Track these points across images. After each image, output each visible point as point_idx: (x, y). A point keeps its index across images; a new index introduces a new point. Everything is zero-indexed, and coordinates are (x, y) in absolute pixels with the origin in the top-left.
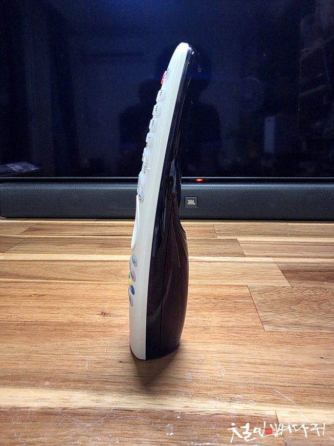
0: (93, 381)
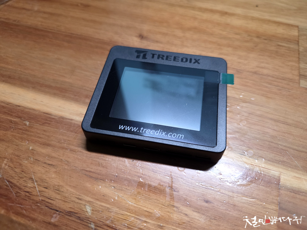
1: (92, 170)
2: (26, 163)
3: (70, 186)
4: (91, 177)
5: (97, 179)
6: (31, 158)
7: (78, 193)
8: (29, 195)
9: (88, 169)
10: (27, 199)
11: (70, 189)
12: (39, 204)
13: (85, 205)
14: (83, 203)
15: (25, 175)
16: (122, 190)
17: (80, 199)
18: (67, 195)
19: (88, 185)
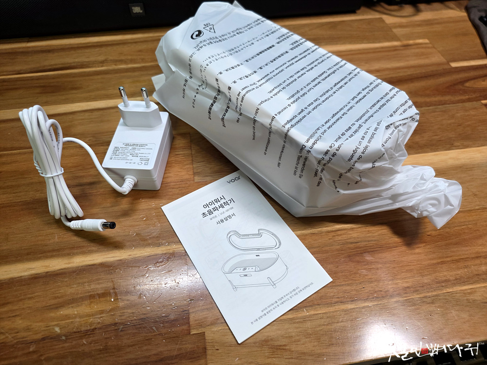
0: (63, 249)
1: (51, 304)
3: (37, 322)
4: (52, 309)
5: (57, 308)
7: (45, 324)
8: (4, 344)
9: (48, 305)
10: (4, 348)
11: (38, 324)
12: (15, 346)
13: (53, 329)
14: (51, 327)
16: (79, 306)
17: (49, 327)
18: (37, 329)
19: (52, 315)
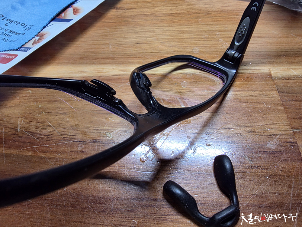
0: (118, 57)
2: (40, 116)
6: (43, 113)
8: (51, 137)
10: (50, 140)
12: (62, 141)
15: (42, 124)
18: (85, 130)
